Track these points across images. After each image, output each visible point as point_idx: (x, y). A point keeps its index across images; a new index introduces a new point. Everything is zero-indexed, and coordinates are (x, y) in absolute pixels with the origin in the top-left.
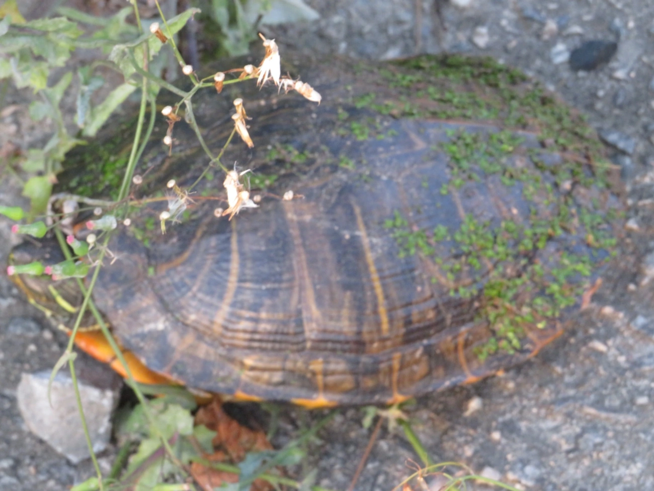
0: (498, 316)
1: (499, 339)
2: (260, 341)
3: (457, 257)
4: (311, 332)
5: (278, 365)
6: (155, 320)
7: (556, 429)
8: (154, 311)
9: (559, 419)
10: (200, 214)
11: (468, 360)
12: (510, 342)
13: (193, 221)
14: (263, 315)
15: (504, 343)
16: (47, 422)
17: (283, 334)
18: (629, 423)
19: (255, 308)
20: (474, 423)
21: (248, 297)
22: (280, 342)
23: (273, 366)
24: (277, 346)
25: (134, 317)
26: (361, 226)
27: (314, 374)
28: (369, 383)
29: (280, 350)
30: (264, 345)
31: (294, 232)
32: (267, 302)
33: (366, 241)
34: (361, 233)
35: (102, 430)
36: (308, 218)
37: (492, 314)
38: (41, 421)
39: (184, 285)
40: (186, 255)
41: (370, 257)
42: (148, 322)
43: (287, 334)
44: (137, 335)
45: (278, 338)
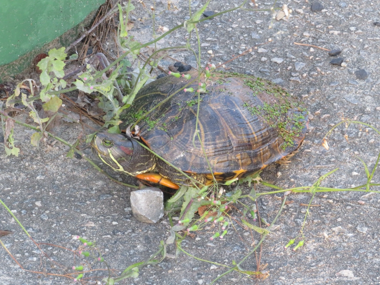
0: (284, 134)
1: (287, 142)
2: (218, 151)
3: (267, 114)
4: (234, 144)
5: (226, 159)
6: (180, 154)
7: (310, 174)
8: (178, 151)
9: (309, 172)
10: (181, 116)
11: (280, 151)
12: (290, 143)
13: (180, 119)
14: (217, 142)
15: (289, 143)
16: (143, 209)
17: (225, 147)
18: (333, 166)
19: (214, 140)
20: (282, 179)
21: (210, 137)
22: (225, 150)
23: (224, 160)
24: (224, 152)
25: (172, 154)
26: (237, 107)
27: (238, 160)
28: (255, 161)
29: (225, 153)
30: (220, 153)
31: (217, 112)
32: (217, 137)
33: (240, 111)
34: (238, 109)
35: (162, 208)
36: (219, 107)
37: (282, 134)
38: (141, 209)
39: (186, 139)
40: (183, 130)
41: (244, 116)
42: (177, 155)
43: (227, 146)
44: (175, 160)
45: (224, 149)
